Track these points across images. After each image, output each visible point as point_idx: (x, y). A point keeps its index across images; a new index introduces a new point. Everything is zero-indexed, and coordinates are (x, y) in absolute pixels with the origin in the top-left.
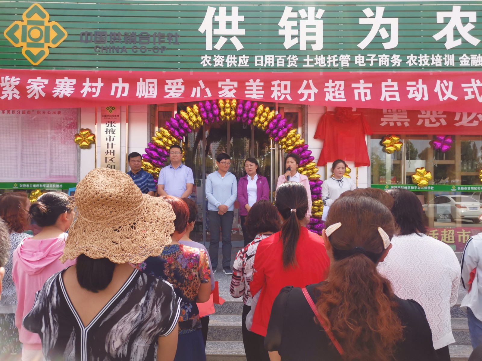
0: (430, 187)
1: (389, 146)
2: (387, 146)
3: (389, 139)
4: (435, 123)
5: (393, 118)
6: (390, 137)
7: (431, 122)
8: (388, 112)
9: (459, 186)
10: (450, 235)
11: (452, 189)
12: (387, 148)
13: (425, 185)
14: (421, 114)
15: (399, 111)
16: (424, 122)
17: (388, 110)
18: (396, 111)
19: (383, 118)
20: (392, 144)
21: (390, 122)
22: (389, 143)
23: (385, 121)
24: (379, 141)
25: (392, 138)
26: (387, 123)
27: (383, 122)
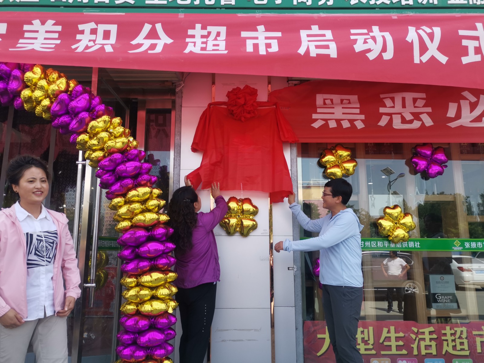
0: (412, 243)
1: (333, 167)
2: (328, 166)
3: (333, 155)
4: (411, 122)
5: (333, 113)
6: (334, 152)
7: (404, 121)
8: (325, 104)
9: (466, 241)
10: (460, 338)
11: (455, 246)
12: (329, 171)
13: (403, 240)
14: (385, 106)
15: (345, 101)
16: (391, 121)
17: (326, 101)
18: (340, 102)
19: (316, 113)
20: (338, 163)
21: (328, 121)
22: (332, 161)
23: (319, 120)
24: (316, 160)
25: (337, 153)
26: (325, 122)
27: (316, 120)
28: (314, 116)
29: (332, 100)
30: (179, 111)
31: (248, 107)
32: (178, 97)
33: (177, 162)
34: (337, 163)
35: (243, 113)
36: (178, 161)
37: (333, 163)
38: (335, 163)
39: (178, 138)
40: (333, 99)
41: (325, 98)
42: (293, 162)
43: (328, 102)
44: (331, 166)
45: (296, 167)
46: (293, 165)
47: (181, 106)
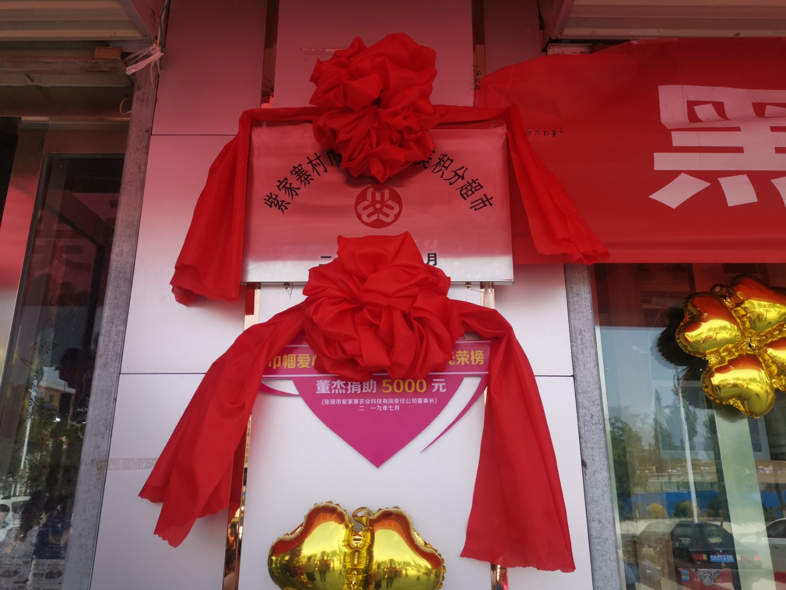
1: (735, 363)
2: (713, 360)
3: (727, 314)
5: (740, 150)
6: (728, 302)
8: (693, 117)
12: (717, 379)
15: (769, 110)
17: (697, 109)
18: (751, 111)
19: (669, 148)
20: (750, 346)
21: (721, 180)
22: (728, 341)
23: (683, 175)
24: (652, 334)
25: (745, 309)
26: (706, 184)
27: (670, 176)
28: (662, 161)
29: (719, 107)
30: (138, 150)
31: (395, 114)
32: (143, 101)
33: (111, 344)
34: (745, 347)
35: (378, 144)
36: (114, 337)
37: (730, 346)
38: (736, 347)
39: (126, 248)
40: (722, 104)
41: (691, 99)
42: (579, 342)
43: (705, 112)
44: (723, 359)
45: (593, 364)
46: (580, 357)
47: (149, 132)
